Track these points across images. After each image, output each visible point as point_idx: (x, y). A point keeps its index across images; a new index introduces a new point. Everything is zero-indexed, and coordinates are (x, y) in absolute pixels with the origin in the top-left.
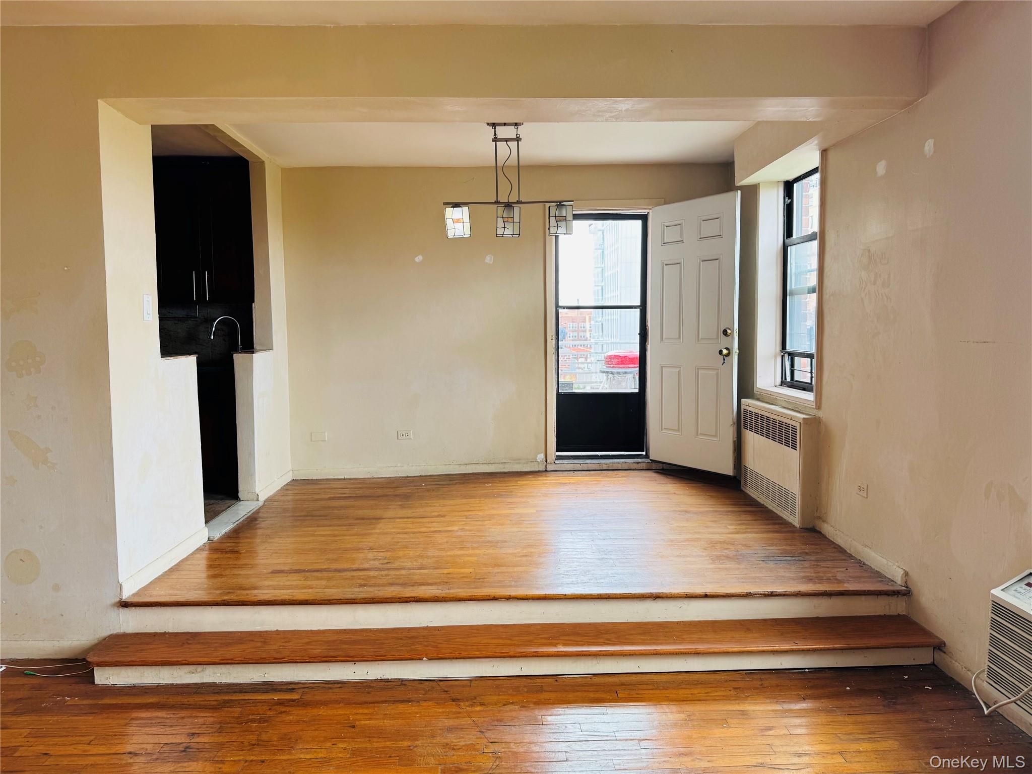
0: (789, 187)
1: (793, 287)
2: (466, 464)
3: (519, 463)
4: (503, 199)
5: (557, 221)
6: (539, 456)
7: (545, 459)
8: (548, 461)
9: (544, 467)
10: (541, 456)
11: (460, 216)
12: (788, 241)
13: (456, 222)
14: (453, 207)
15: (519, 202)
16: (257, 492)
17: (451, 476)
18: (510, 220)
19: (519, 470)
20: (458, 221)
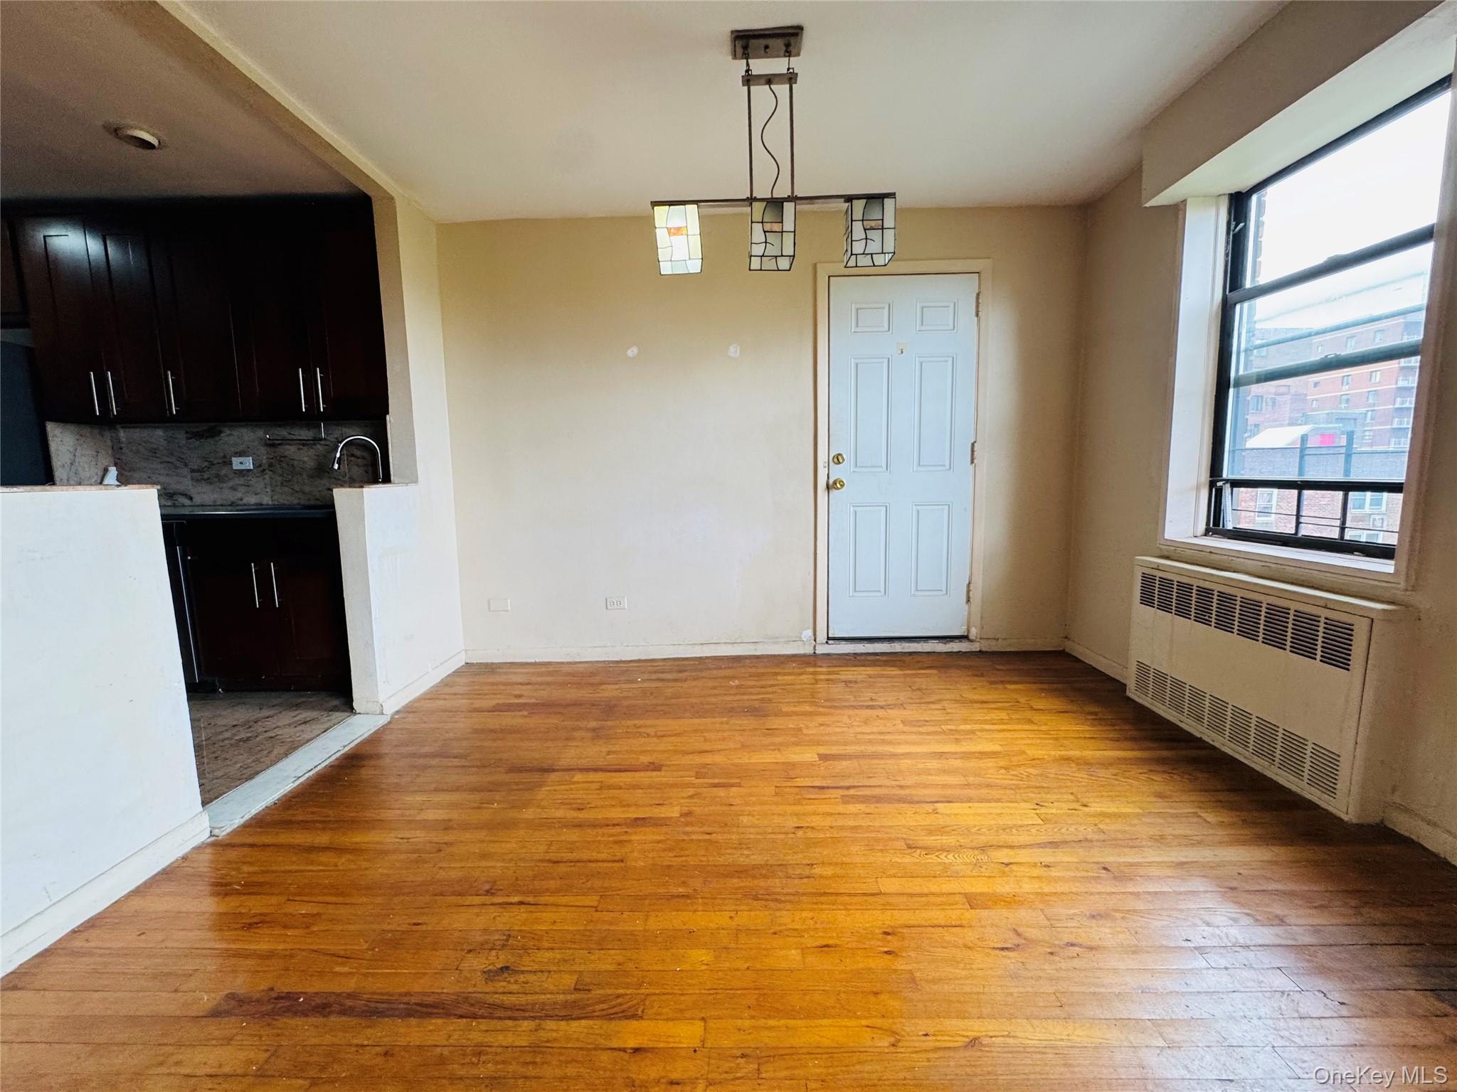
0: (1239, 203)
1: (1241, 372)
2: (702, 644)
3: (777, 643)
4: (762, 191)
5: (865, 230)
6: (804, 632)
7: (813, 638)
8: (818, 640)
9: (812, 648)
10: (808, 633)
11: (680, 223)
12: (1232, 296)
13: (674, 234)
14: (670, 205)
15: (789, 199)
16: (381, 701)
17: (681, 663)
18: (777, 227)
19: (776, 653)
20: (677, 231)
